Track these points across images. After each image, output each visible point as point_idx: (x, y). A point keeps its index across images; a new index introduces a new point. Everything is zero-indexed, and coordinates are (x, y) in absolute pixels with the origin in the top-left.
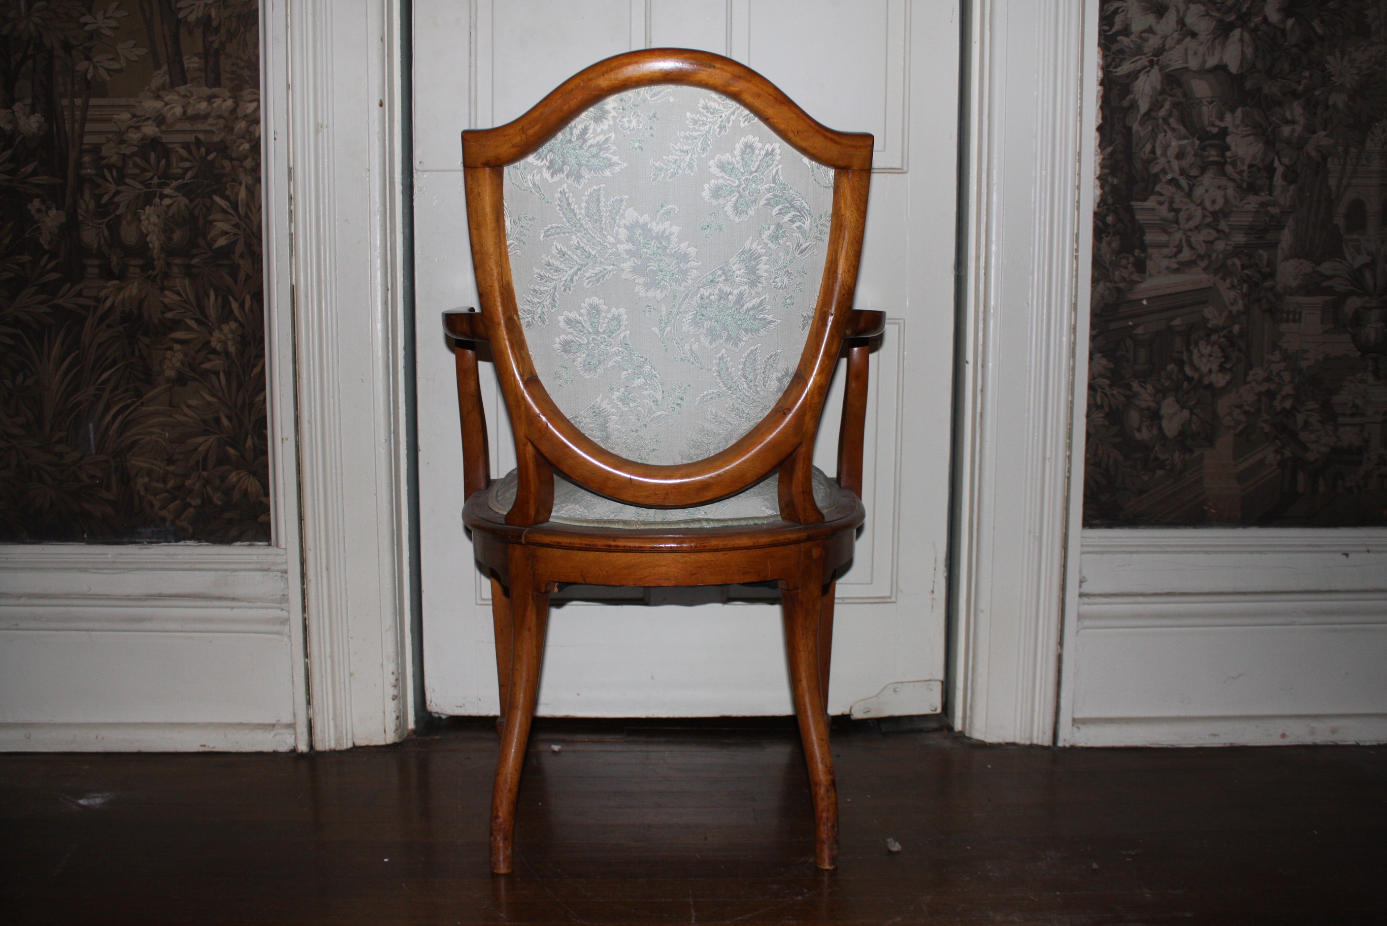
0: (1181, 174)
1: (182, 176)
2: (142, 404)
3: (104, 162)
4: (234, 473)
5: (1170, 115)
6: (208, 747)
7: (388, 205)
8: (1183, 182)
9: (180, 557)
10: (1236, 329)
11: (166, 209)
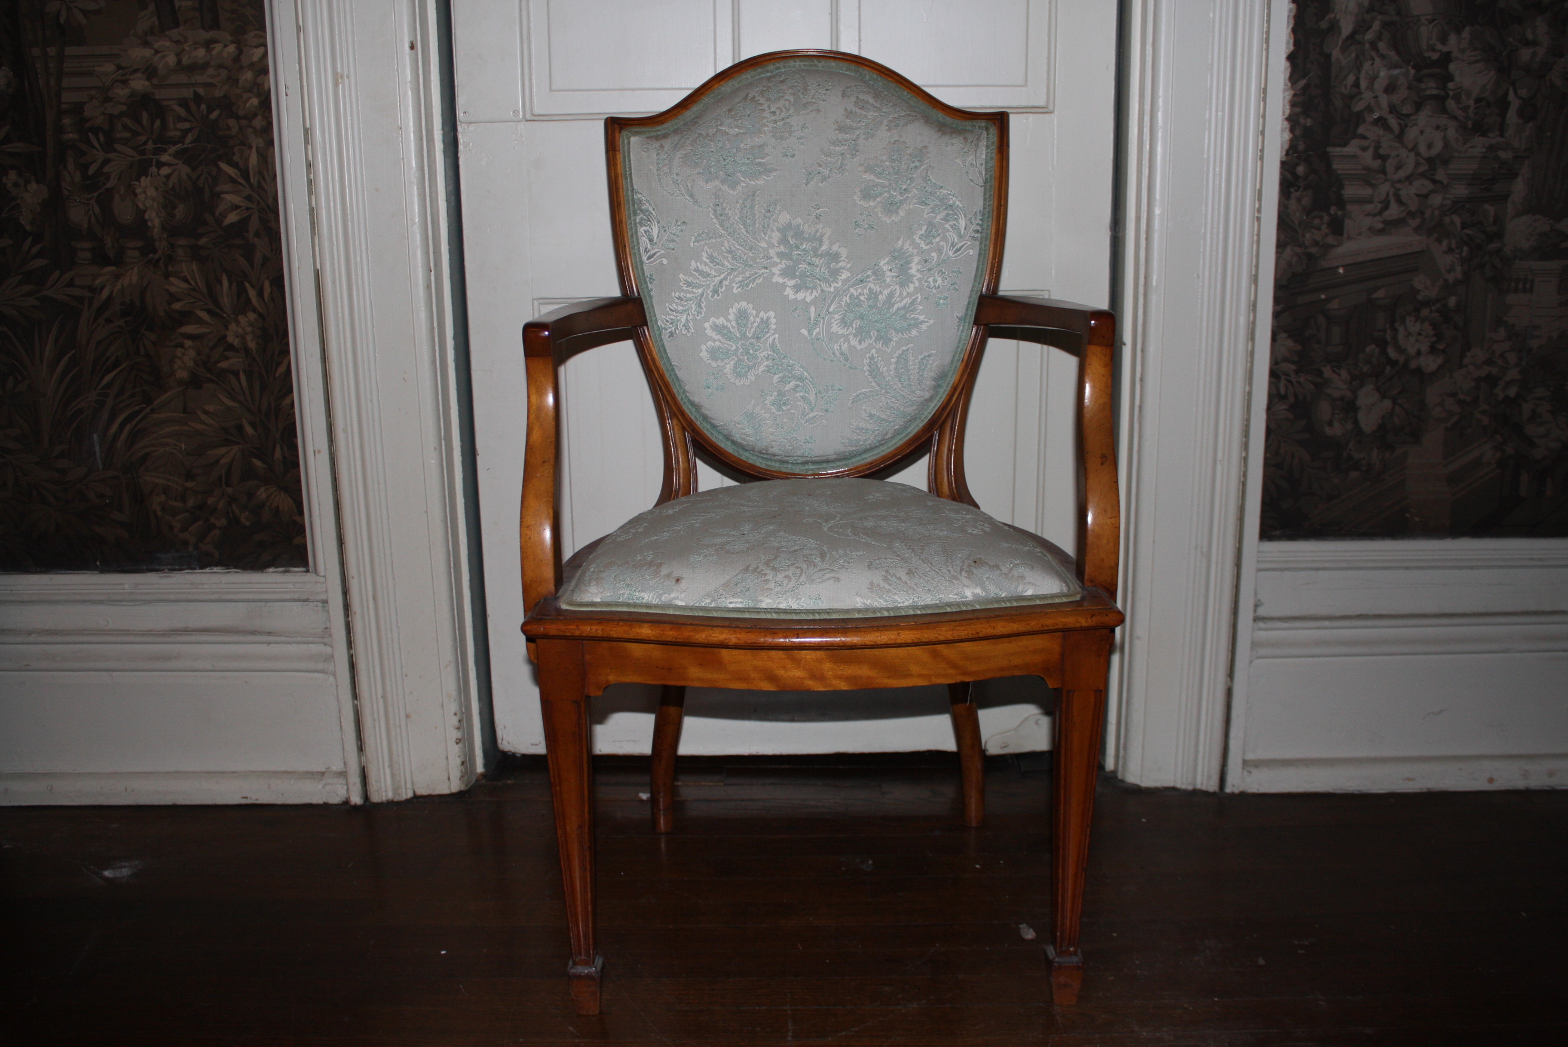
0: (1391, 112)
1: (181, 140)
2: (153, 411)
3: (87, 125)
4: (262, 489)
5: (1380, 38)
6: (251, 799)
7: (426, 168)
8: (1393, 122)
9: (205, 586)
10: (1452, 301)
11: (164, 180)
